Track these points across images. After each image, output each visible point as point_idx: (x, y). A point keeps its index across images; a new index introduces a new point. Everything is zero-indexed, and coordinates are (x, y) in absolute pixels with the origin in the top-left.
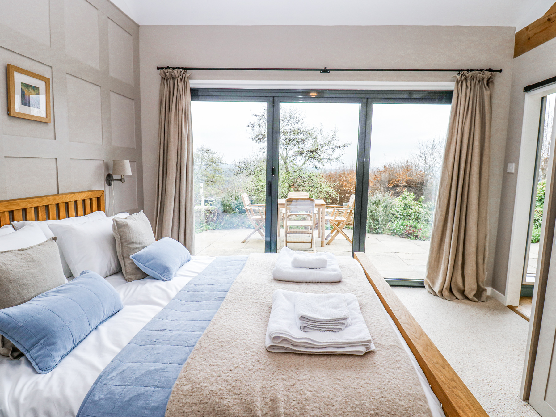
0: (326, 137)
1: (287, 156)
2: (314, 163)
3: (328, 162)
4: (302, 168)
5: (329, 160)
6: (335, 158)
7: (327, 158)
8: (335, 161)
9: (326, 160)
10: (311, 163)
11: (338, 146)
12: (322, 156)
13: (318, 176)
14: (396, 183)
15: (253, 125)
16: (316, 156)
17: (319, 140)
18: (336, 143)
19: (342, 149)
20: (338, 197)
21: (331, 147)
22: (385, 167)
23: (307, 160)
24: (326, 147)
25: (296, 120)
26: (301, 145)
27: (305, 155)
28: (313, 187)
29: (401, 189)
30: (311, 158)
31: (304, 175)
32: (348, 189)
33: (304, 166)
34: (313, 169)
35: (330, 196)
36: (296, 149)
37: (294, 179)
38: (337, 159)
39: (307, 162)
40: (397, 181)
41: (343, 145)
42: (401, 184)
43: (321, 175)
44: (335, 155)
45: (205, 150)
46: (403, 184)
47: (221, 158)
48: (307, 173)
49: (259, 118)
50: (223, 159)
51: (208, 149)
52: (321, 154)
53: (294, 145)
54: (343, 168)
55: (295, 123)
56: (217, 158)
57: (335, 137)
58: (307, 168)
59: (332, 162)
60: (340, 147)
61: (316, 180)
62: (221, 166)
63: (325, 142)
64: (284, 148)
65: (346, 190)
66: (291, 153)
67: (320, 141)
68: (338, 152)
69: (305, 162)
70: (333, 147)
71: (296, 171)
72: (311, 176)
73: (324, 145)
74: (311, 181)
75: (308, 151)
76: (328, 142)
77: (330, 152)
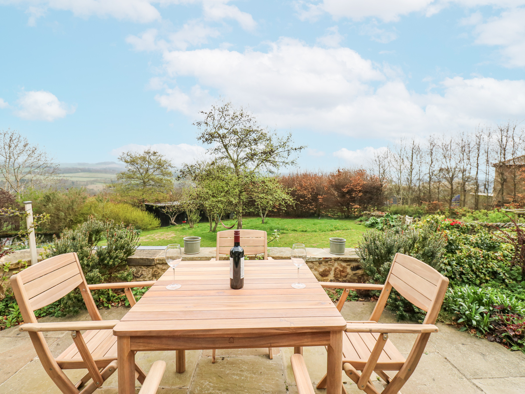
0: (280, 138)
1: (237, 159)
2: (267, 166)
3: (283, 166)
4: (254, 172)
5: (284, 164)
6: (291, 161)
7: (282, 161)
8: (290, 164)
9: (281, 164)
10: (264, 166)
11: (294, 148)
12: (277, 159)
13: (273, 181)
14: (351, 188)
15: (199, 124)
16: (270, 159)
17: (273, 141)
18: (291, 145)
19: (298, 151)
20: (294, 204)
21: (286, 149)
22: (339, 171)
23: (261, 163)
24: (280, 150)
25: (248, 118)
26: (254, 147)
27: (258, 157)
28: (267, 194)
29: (356, 194)
30: (264, 161)
31: (257, 180)
32: (302, 193)
33: (257, 170)
34: (266, 173)
35: (286, 203)
36: (248, 150)
37: (246, 184)
38: (293, 162)
39: (260, 165)
40: (352, 186)
41: (299, 147)
42: (356, 188)
43: (277, 180)
44: (290, 159)
45: (152, 152)
46: (358, 188)
47: (171, 161)
48: (260, 178)
49: (206, 115)
50: (172, 163)
51: (155, 152)
52: (276, 157)
53: (246, 146)
54: (297, 172)
55: (247, 122)
56: (165, 161)
57: (290, 138)
58: (260, 172)
59: (287, 165)
60: (296, 149)
61: (271, 186)
62: (170, 170)
63: (280, 143)
64: (235, 150)
65: (300, 195)
66: (242, 155)
67: (275, 142)
68: (294, 155)
69: (258, 165)
70: (288, 149)
71: (247, 175)
72: (265, 181)
73: (279, 147)
74: (266, 187)
75: (262, 153)
76: (283, 144)
77: (286, 154)
